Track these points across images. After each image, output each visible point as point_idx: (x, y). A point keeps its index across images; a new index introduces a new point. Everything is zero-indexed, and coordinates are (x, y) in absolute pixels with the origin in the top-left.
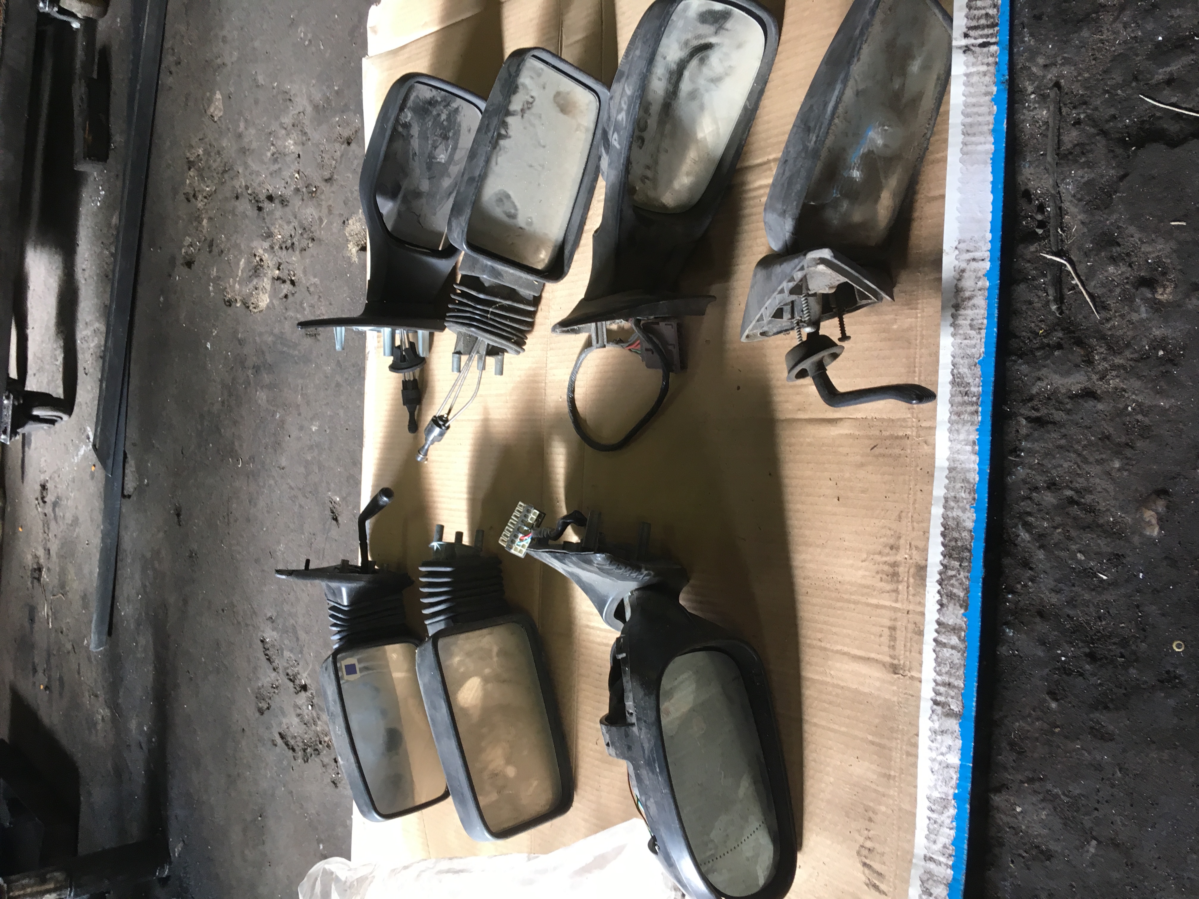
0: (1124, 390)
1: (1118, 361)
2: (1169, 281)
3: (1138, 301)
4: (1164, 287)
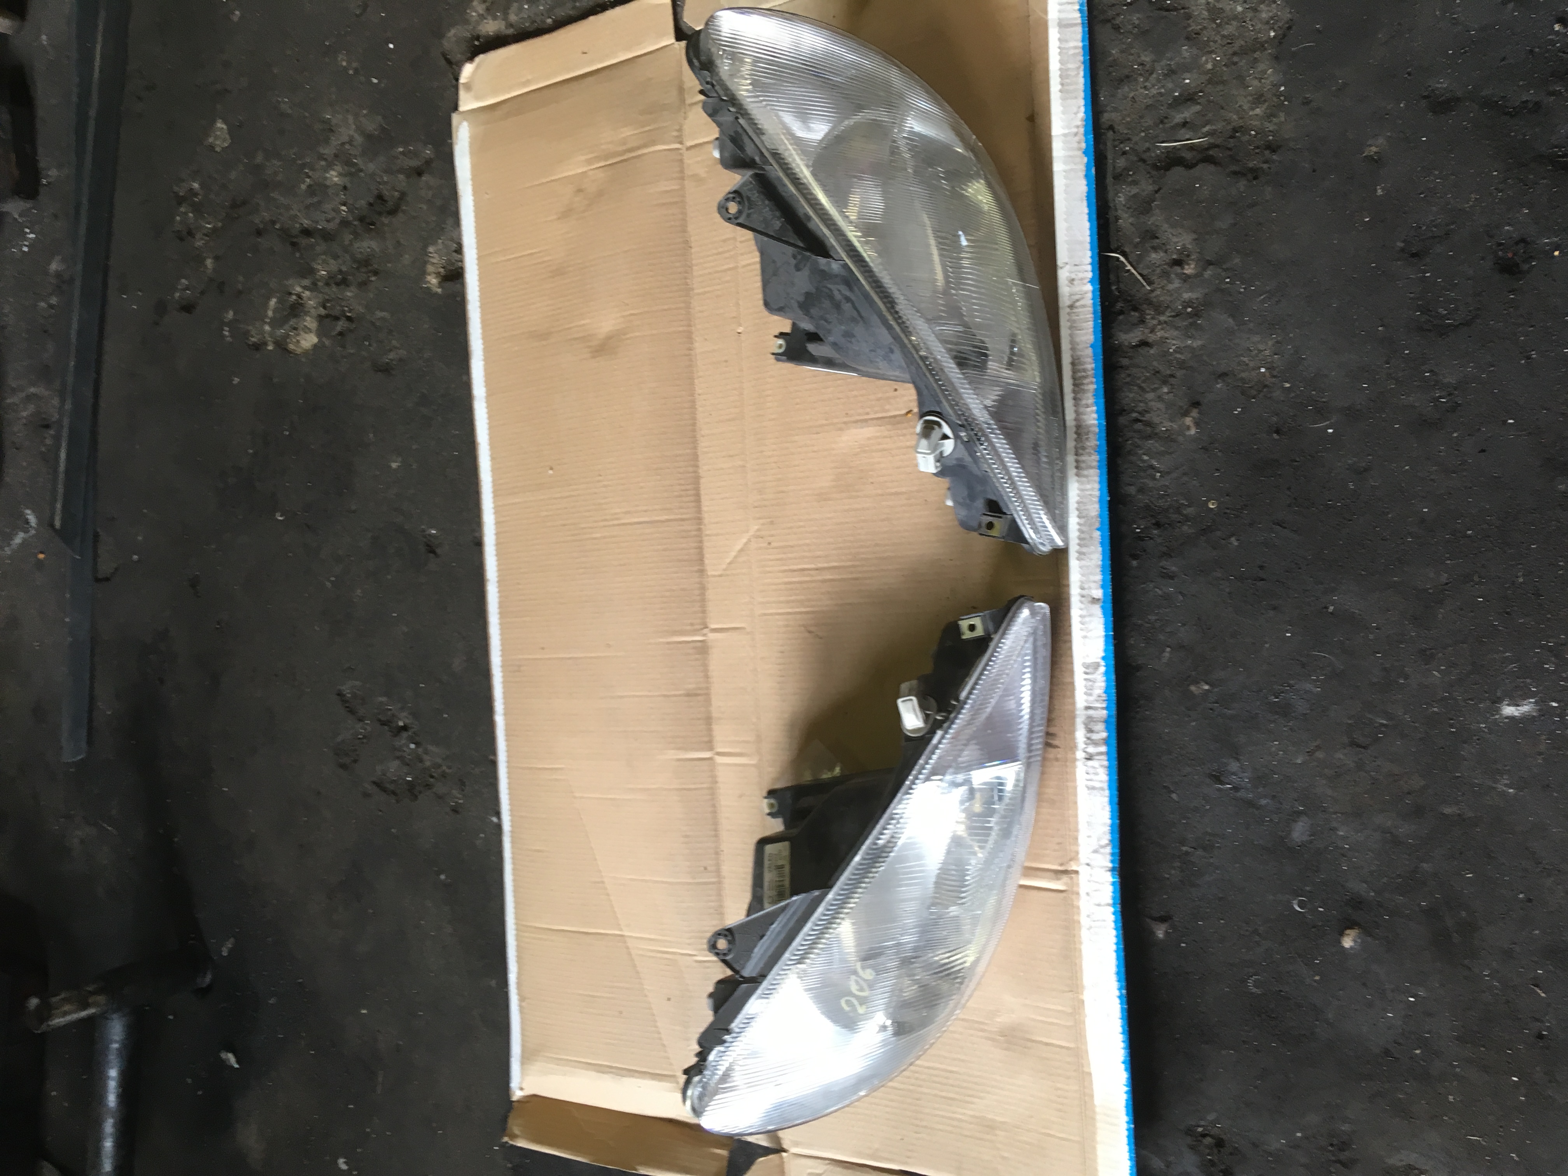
0: (1167, 338)
1: (1163, 318)
2: (1193, 260)
3: (1173, 276)
4: (1188, 264)
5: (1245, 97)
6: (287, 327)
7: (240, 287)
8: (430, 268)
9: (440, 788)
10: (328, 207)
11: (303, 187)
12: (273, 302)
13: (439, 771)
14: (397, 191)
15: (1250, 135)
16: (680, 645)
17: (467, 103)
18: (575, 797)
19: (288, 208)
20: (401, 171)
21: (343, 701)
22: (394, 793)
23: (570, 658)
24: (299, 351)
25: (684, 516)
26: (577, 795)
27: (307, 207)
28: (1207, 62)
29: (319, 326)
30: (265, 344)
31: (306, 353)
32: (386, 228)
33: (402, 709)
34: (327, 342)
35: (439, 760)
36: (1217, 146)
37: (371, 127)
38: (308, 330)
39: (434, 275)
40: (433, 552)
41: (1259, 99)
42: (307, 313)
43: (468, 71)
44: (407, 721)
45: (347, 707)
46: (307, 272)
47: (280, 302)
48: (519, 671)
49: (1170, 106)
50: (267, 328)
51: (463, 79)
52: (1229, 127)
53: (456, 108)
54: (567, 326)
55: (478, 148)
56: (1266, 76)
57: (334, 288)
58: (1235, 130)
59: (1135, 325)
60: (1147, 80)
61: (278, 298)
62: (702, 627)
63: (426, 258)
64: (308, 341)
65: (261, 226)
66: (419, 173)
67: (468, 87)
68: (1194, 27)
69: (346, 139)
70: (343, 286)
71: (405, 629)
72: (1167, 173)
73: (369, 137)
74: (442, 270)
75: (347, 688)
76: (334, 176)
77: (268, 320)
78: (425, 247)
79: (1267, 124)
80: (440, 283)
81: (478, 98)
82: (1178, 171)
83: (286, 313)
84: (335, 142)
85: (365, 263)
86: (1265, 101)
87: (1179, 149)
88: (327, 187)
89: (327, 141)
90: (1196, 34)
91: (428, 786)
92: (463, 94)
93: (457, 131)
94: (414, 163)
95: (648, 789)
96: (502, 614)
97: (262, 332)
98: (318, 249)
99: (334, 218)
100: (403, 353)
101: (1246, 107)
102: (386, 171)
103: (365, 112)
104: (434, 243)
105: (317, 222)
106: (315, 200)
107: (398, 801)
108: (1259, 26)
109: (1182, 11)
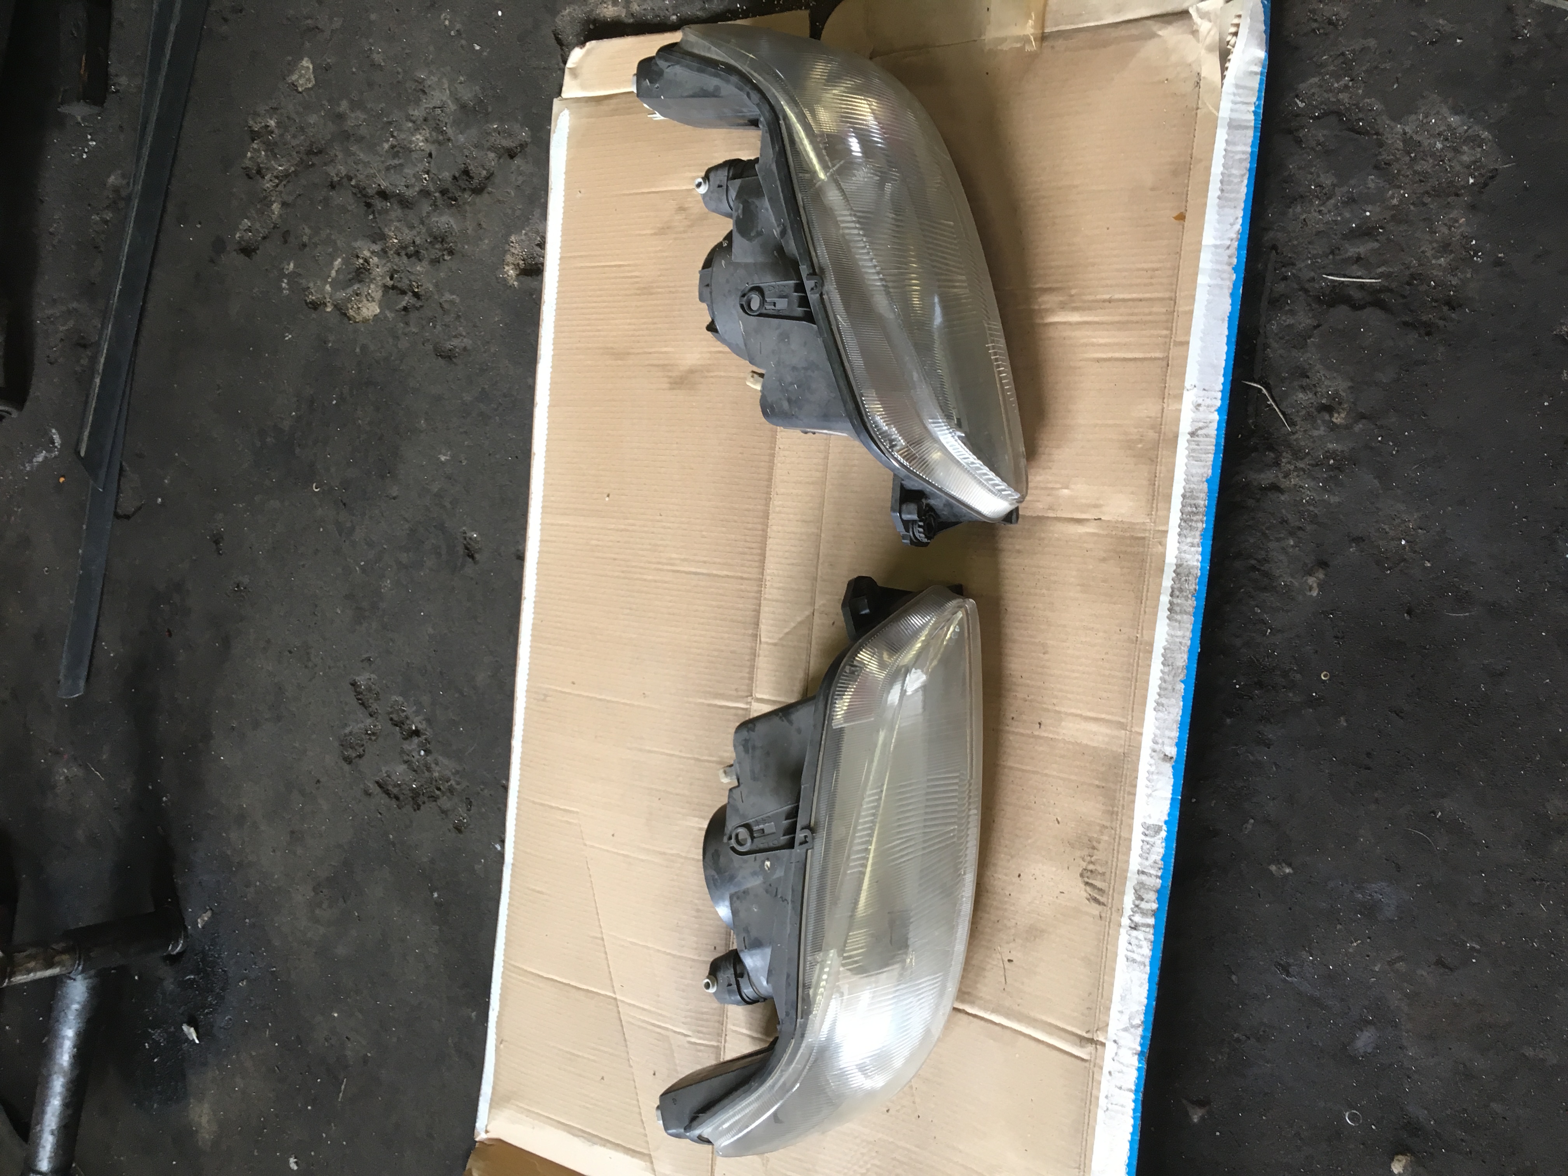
0: (1301, 487)
1: (1300, 465)
2: (1343, 409)
3: (1319, 421)
4: (1339, 413)
5: (1431, 243)
6: (350, 291)
7: (305, 239)
8: (509, 258)
9: (445, 802)
10: (409, 171)
11: (386, 146)
12: (338, 262)
13: (447, 785)
14: (484, 169)
15: (1429, 285)
16: (721, 710)
17: (571, 89)
18: (585, 845)
19: (367, 164)
20: (493, 148)
21: (356, 691)
22: (397, 798)
23: (600, 700)
24: (359, 318)
25: (745, 575)
26: (588, 843)
27: (388, 169)
28: (1393, 197)
29: (383, 296)
30: (325, 304)
31: (365, 321)
32: (468, 208)
33: (417, 713)
34: (390, 315)
35: (448, 773)
36: (1391, 291)
37: (467, 94)
38: (370, 298)
39: (512, 266)
40: (472, 557)
41: (1445, 247)
42: (372, 281)
43: (576, 55)
44: (420, 727)
45: (358, 699)
46: (379, 236)
47: (346, 262)
48: (544, 700)
49: (1345, 237)
50: (328, 288)
51: (570, 64)
52: (1407, 273)
53: (559, 93)
54: (646, 350)
55: (576, 140)
56: (1457, 225)
57: (405, 259)
58: (1413, 276)
59: (1269, 466)
60: (1323, 204)
61: (343, 259)
62: (746, 694)
63: (507, 247)
64: (370, 309)
65: (336, 179)
66: (511, 155)
67: (574, 73)
68: (1385, 156)
69: (439, 103)
70: (413, 259)
71: (431, 630)
72: (1332, 309)
73: (463, 107)
74: (521, 262)
75: (362, 680)
76: (419, 140)
77: (330, 280)
78: (509, 235)
79: (1449, 277)
80: (518, 275)
81: (583, 87)
82: (1343, 310)
83: (351, 276)
84: (426, 104)
85: (440, 239)
86: (1452, 252)
87: (1348, 286)
88: (411, 151)
89: (418, 102)
90: (1385, 164)
91: (435, 799)
92: (567, 79)
93: (557, 118)
94: (507, 143)
95: (664, 854)
96: (535, 637)
97: (322, 290)
98: (393, 215)
99: (413, 186)
100: (467, 342)
101: (1429, 254)
102: (476, 147)
103: (462, 79)
104: (518, 231)
105: (396, 186)
106: (396, 162)
107: (399, 807)
108: (1458, 168)
109: (1375, 137)
